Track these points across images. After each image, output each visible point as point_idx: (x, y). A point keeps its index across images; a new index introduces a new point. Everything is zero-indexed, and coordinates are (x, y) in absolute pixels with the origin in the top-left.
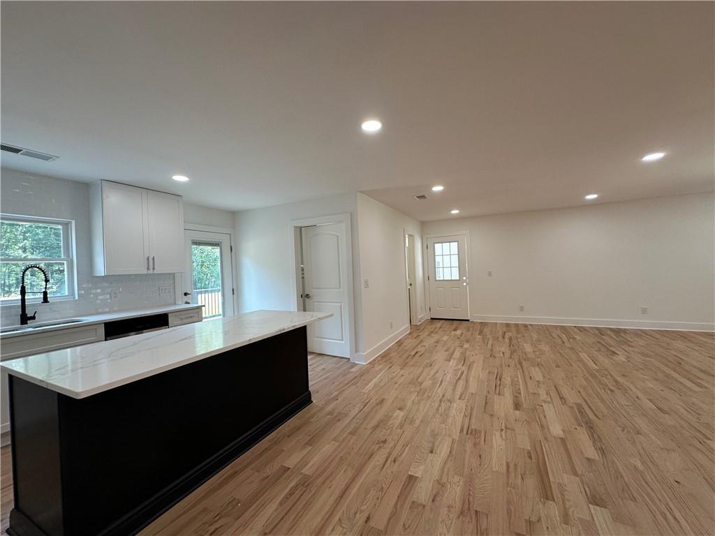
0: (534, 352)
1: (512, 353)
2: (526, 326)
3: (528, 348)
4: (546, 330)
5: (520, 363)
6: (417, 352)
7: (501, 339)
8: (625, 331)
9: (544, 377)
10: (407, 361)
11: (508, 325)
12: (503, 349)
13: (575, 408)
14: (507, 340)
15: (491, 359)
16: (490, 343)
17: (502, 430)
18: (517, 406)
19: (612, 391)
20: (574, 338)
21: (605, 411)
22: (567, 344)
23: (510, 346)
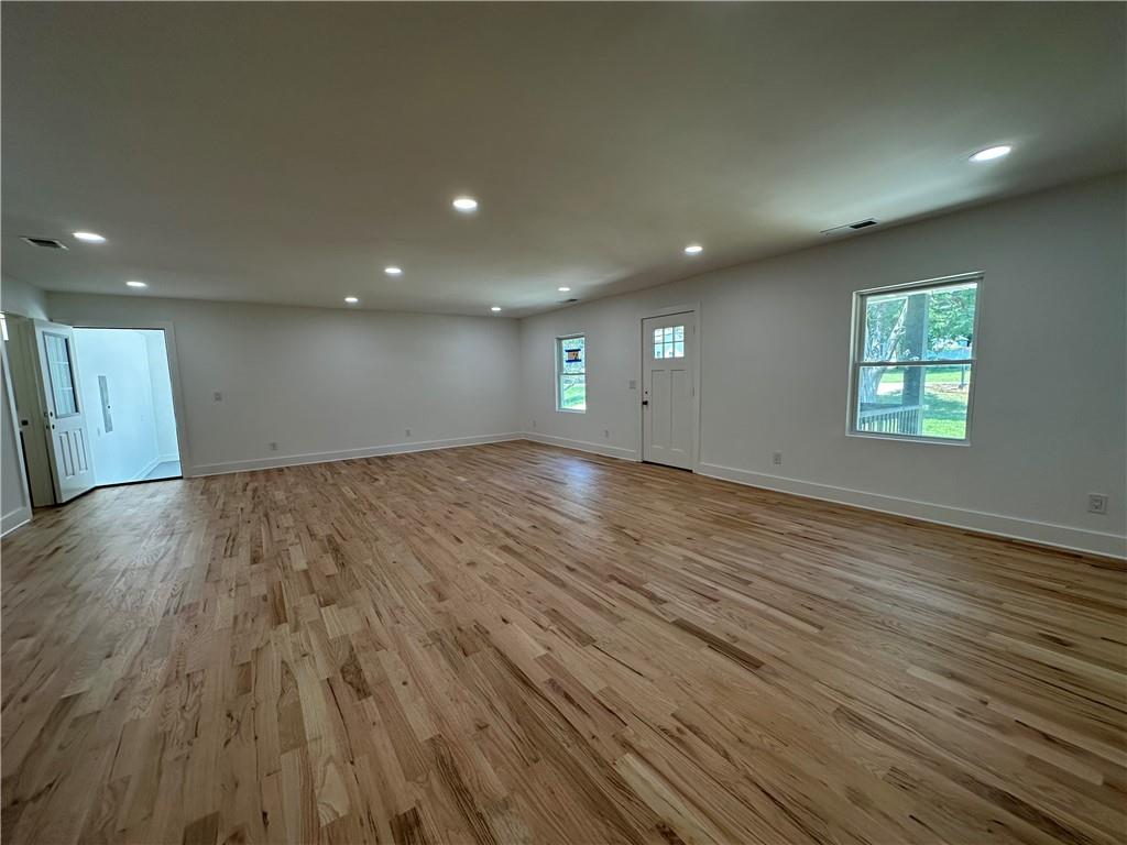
0: (287, 498)
1: (255, 506)
2: (281, 470)
3: (280, 495)
4: (306, 471)
5: (266, 515)
6: (57, 549)
7: (239, 493)
8: (391, 457)
9: (295, 521)
10: (33, 566)
11: (253, 474)
12: (242, 505)
13: (325, 539)
14: (249, 493)
15: (222, 521)
16: (221, 501)
17: (231, 590)
18: (255, 560)
19: (365, 514)
20: (340, 473)
21: (354, 533)
22: (331, 481)
23: (253, 498)
